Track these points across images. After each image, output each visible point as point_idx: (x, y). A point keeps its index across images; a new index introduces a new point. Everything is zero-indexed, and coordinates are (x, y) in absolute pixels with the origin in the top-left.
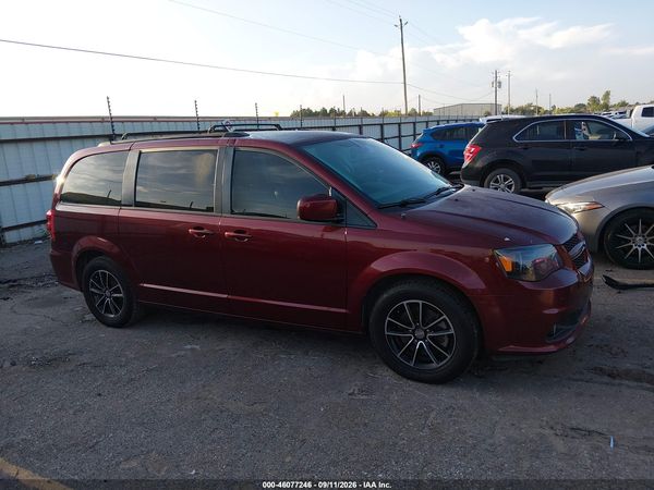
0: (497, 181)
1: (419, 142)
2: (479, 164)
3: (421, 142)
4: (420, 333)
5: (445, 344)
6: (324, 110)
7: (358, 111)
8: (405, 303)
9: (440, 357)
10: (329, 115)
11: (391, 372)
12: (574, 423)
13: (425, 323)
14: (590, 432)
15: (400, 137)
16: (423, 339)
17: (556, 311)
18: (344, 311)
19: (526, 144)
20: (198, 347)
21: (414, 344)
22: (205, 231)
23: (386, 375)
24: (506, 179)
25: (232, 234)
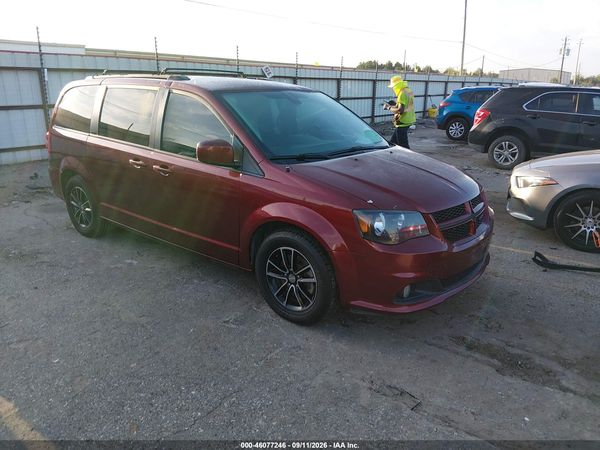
0: (501, 148)
1: (448, 102)
2: (486, 129)
3: (449, 103)
4: (292, 278)
5: (311, 291)
6: (390, 64)
7: (422, 67)
8: (281, 248)
9: (305, 303)
10: (394, 68)
11: (269, 309)
12: (394, 382)
13: (296, 269)
14: (402, 393)
15: (426, 96)
16: (295, 284)
17: (411, 275)
18: (237, 249)
19: (535, 114)
20: (135, 262)
21: (286, 287)
22: (141, 162)
23: (266, 311)
24: (510, 147)
25: (158, 167)
